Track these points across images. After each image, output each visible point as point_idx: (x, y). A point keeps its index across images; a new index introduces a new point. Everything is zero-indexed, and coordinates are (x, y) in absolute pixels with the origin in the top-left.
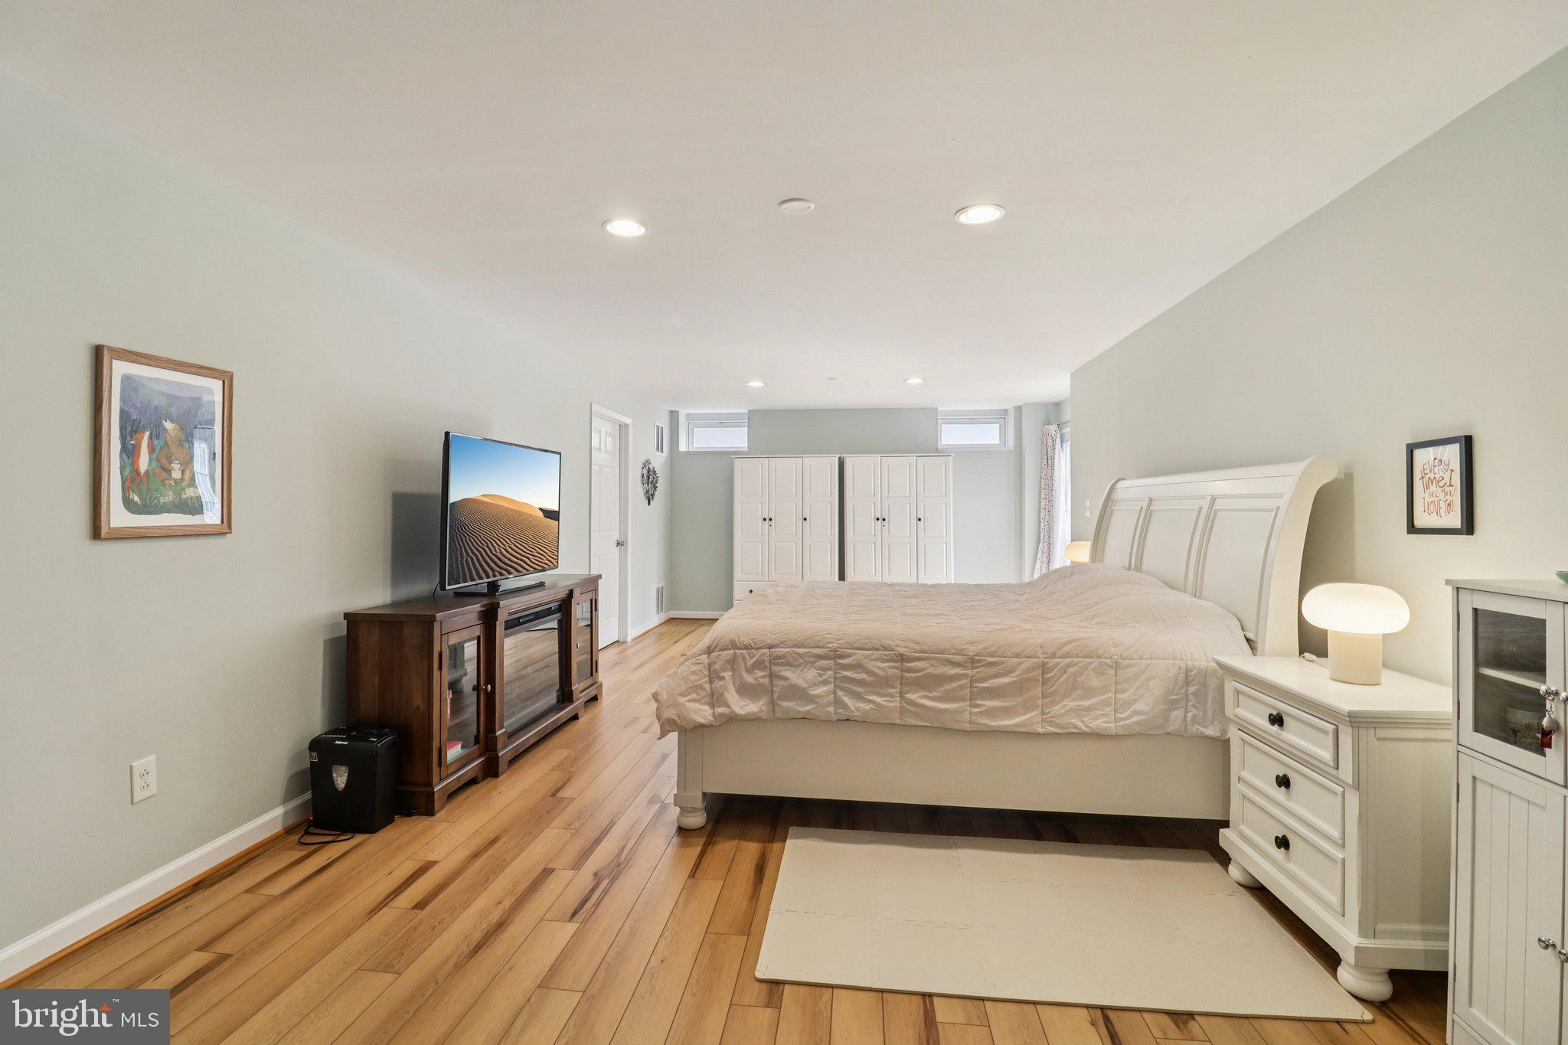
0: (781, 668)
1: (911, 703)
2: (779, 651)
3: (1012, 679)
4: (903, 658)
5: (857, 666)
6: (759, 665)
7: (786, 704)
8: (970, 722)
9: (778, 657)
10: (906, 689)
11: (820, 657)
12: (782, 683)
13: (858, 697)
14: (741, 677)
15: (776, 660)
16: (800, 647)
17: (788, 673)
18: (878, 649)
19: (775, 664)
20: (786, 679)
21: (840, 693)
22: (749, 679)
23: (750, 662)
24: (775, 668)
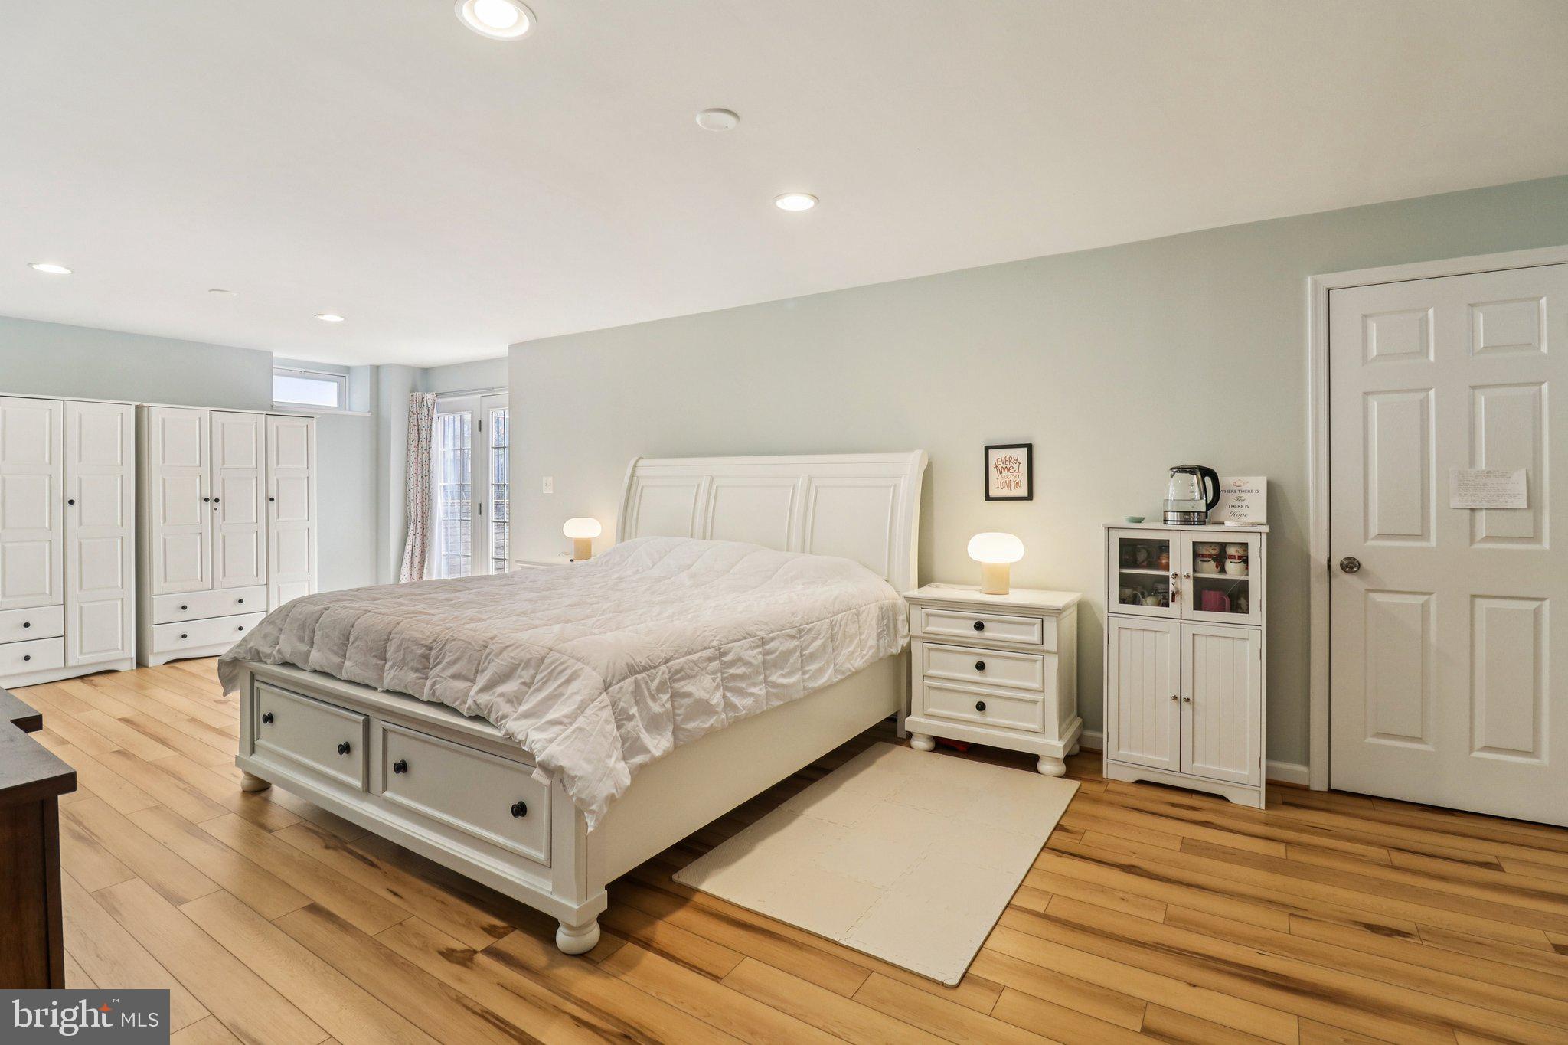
0: (682, 683)
1: (775, 685)
2: (676, 663)
3: (822, 641)
4: (763, 642)
5: (739, 660)
6: (661, 688)
7: (692, 725)
8: (805, 689)
9: (677, 672)
10: (768, 672)
11: (710, 659)
12: (686, 701)
13: (741, 693)
14: (648, 708)
15: (677, 675)
16: (690, 654)
17: (688, 687)
18: (745, 638)
19: (675, 681)
20: (689, 695)
21: (729, 694)
22: (656, 708)
23: (654, 686)
24: (676, 685)
